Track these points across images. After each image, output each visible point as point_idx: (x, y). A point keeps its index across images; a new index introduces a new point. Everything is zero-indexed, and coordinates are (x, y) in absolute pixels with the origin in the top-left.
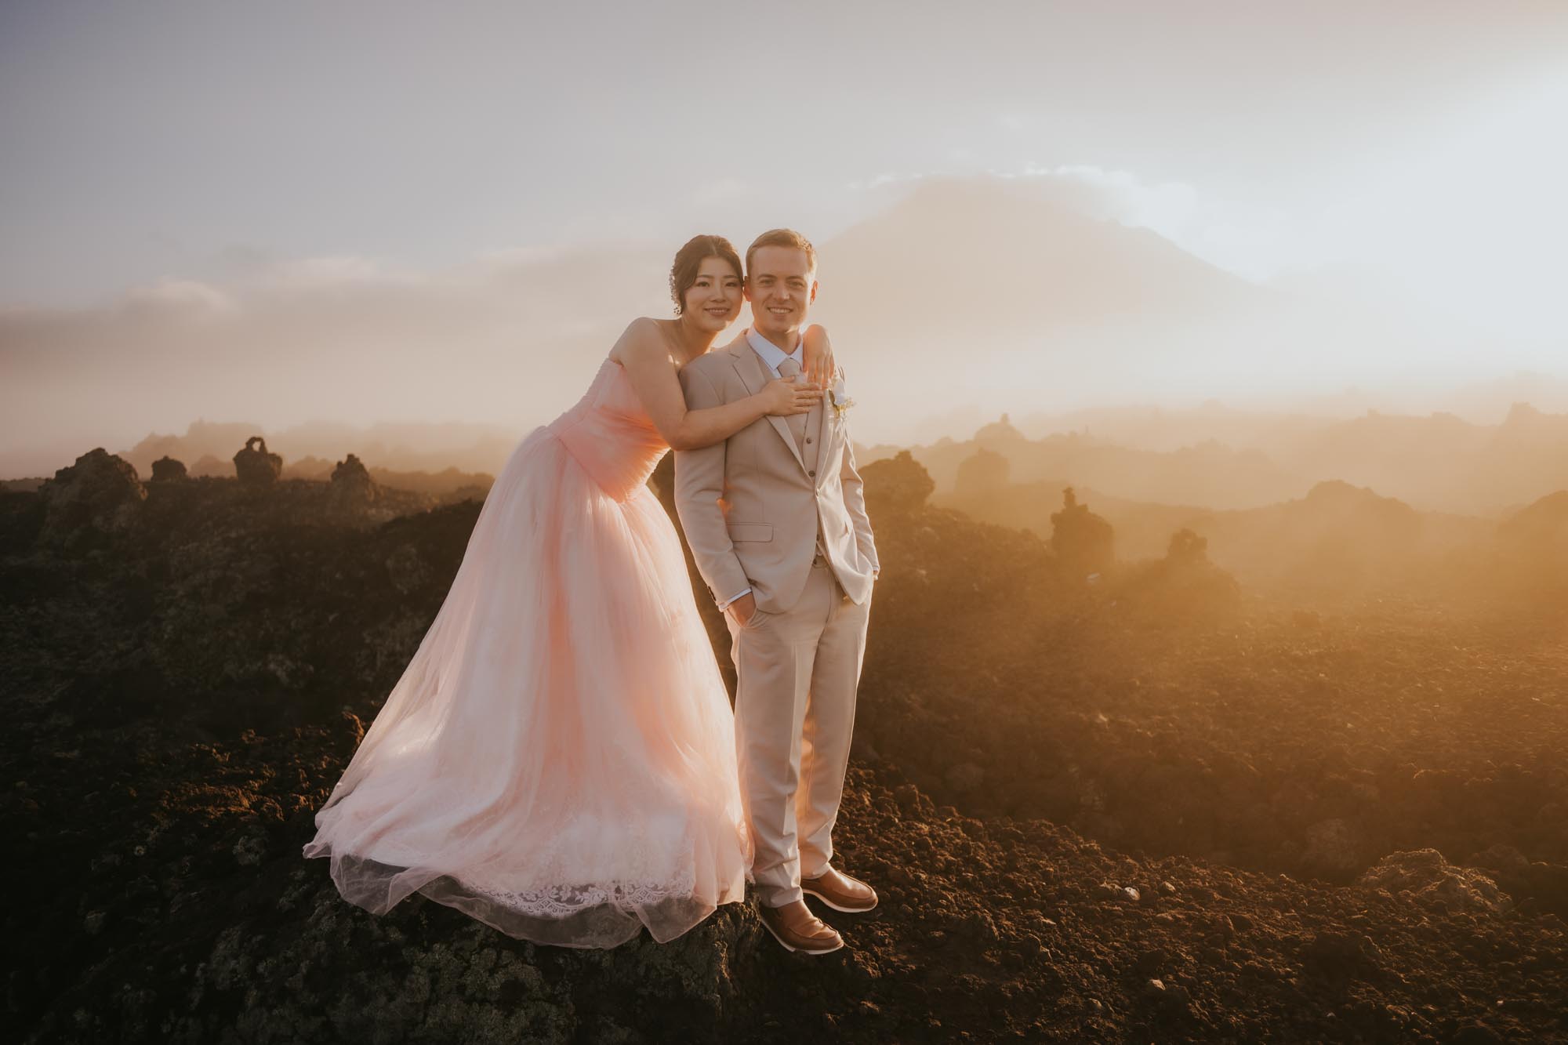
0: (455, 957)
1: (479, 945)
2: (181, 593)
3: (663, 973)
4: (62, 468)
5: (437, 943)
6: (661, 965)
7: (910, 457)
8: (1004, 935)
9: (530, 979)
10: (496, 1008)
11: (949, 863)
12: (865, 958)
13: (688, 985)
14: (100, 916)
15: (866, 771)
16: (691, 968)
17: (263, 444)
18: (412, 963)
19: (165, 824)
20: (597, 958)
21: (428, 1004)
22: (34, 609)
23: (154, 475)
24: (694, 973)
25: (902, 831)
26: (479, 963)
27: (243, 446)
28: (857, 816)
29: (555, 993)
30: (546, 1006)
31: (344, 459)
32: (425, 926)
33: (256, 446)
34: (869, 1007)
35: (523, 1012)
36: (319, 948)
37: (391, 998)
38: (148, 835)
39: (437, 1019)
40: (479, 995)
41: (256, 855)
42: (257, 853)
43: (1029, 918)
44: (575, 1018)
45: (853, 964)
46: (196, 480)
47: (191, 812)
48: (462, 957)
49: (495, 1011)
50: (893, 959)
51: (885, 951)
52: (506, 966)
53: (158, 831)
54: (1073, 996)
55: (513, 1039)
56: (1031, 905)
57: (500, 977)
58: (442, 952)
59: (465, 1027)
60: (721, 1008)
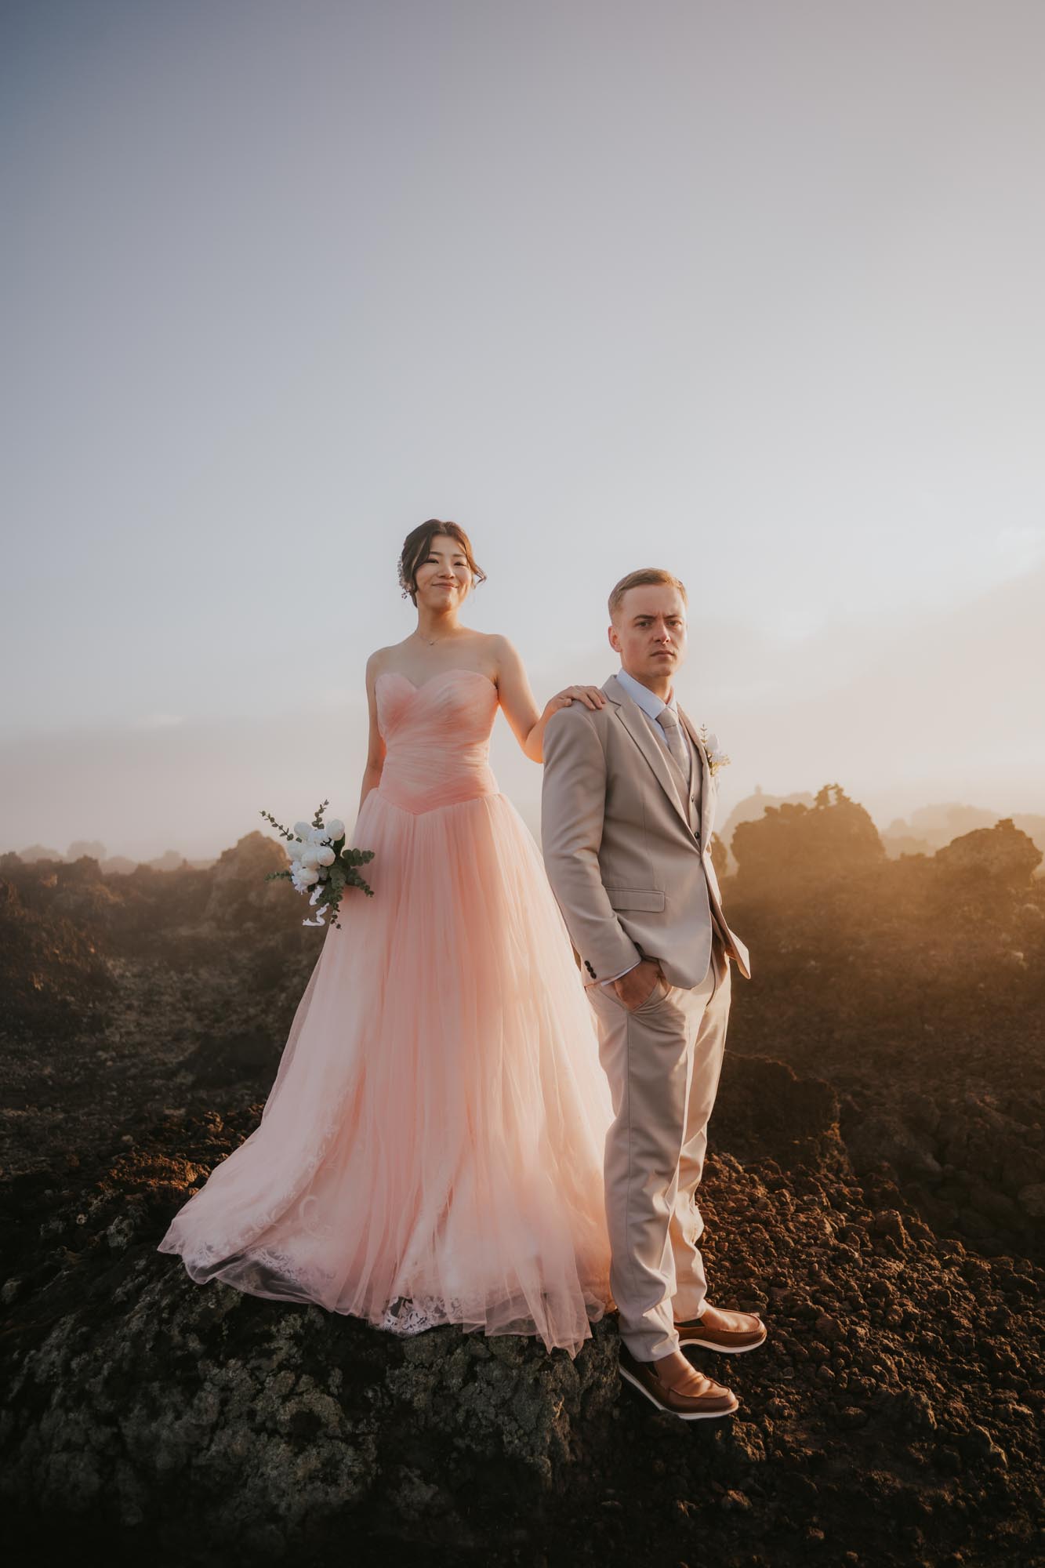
0: (250, 1377)
1: (278, 1366)
3: (484, 1423)
5: (234, 1358)
6: (483, 1412)
7: (1012, 826)
8: (946, 1423)
9: (326, 1413)
10: (285, 1443)
11: (909, 1316)
12: (748, 1434)
13: (510, 1442)
14: (15, 1284)
15: (853, 1189)
16: (516, 1420)
18: (205, 1380)
19: (109, 1193)
20: (408, 1396)
21: (215, 1427)
22: (190, 975)
24: (520, 1427)
25: (862, 1269)
26: (272, 1387)
28: (804, 1246)
29: (357, 1432)
30: (343, 1446)
32: (225, 1338)
34: (734, 1499)
35: (314, 1451)
36: (124, 1349)
37: (178, 1417)
38: (91, 1204)
39: (222, 1447)
40: (269, 1424)
41: (124, 1238)
42: (126, 1235)
43: (996, 1401)
44: (373, 1465)
45: (729, 1438)
47: (135, 1184)
48: (257, 1378)
49: (283, 1446)
50: (788, 1438)
51: (780, 1426)
52: (301, 1394)
53: (101, 1200)
54: (1021, 1521)
55: (297, 1483)
56: (1007, 1384)
57: (292, 1406)
58: (237, 1369)
59: (249, 1461)
60: (549, 1475)
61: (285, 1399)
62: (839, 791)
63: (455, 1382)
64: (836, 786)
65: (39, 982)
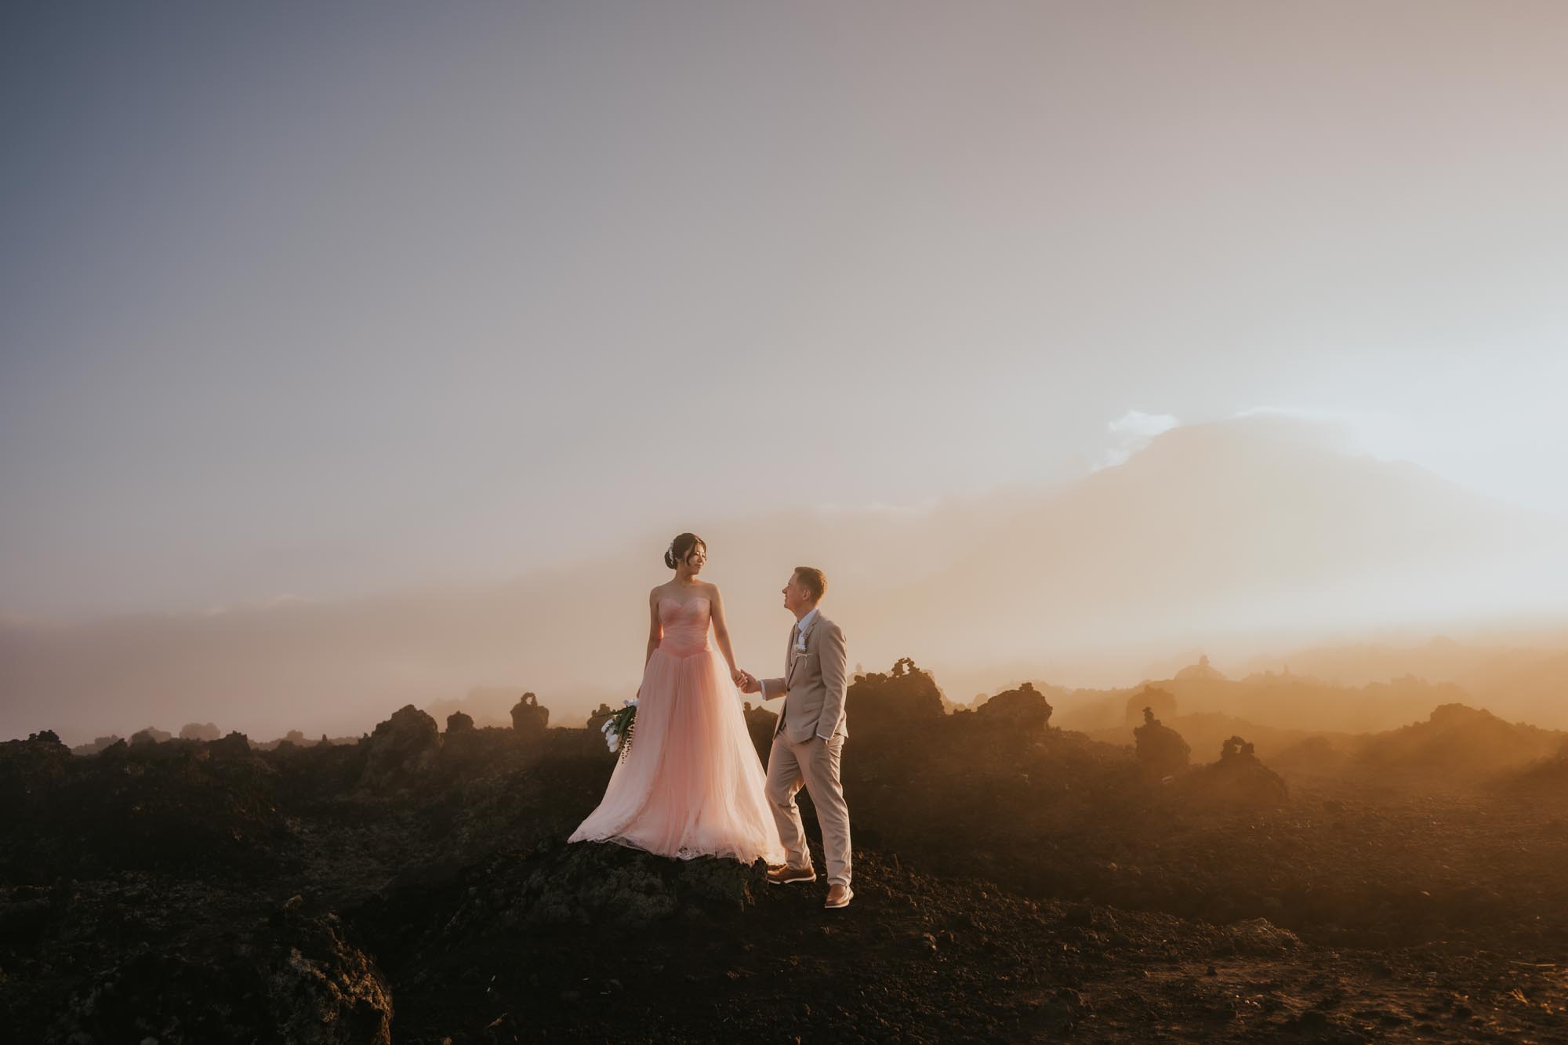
2: (471, 815)
3: (718, 889)
4: (381, 722)
5: (620, 867)
7: (1032, 688)
9: (658, 884)
16: (730, 888)
17: (534, 699)
18: (610, 874)
20: (688, 881)
21: (616, 889)
22: (363, 830)
23: (449, 727)
24: (732, 890)
26: (637, 875)
27: (519, 701)
29: (670, 890)
30: (665, 894)
31: (598, 709)
33: (529, 701)
35: (655, 896)
37: (601, 887)
39: (619, 896)
40: (637, 888)
44: (677, 901)
46: (480, 731)
48: (630, 873)
49: (643, 894)
52: (648, 877)
55: (649, 906)
57: (645, 882)
58: (622, 870)
59: (630, 899)
61: (642, 880)
62: (911, 664)
63: (706, 876)
64: (909, 659)
65: (238, 835)
